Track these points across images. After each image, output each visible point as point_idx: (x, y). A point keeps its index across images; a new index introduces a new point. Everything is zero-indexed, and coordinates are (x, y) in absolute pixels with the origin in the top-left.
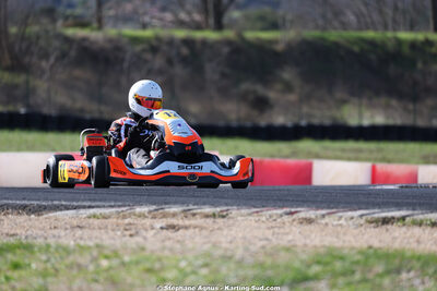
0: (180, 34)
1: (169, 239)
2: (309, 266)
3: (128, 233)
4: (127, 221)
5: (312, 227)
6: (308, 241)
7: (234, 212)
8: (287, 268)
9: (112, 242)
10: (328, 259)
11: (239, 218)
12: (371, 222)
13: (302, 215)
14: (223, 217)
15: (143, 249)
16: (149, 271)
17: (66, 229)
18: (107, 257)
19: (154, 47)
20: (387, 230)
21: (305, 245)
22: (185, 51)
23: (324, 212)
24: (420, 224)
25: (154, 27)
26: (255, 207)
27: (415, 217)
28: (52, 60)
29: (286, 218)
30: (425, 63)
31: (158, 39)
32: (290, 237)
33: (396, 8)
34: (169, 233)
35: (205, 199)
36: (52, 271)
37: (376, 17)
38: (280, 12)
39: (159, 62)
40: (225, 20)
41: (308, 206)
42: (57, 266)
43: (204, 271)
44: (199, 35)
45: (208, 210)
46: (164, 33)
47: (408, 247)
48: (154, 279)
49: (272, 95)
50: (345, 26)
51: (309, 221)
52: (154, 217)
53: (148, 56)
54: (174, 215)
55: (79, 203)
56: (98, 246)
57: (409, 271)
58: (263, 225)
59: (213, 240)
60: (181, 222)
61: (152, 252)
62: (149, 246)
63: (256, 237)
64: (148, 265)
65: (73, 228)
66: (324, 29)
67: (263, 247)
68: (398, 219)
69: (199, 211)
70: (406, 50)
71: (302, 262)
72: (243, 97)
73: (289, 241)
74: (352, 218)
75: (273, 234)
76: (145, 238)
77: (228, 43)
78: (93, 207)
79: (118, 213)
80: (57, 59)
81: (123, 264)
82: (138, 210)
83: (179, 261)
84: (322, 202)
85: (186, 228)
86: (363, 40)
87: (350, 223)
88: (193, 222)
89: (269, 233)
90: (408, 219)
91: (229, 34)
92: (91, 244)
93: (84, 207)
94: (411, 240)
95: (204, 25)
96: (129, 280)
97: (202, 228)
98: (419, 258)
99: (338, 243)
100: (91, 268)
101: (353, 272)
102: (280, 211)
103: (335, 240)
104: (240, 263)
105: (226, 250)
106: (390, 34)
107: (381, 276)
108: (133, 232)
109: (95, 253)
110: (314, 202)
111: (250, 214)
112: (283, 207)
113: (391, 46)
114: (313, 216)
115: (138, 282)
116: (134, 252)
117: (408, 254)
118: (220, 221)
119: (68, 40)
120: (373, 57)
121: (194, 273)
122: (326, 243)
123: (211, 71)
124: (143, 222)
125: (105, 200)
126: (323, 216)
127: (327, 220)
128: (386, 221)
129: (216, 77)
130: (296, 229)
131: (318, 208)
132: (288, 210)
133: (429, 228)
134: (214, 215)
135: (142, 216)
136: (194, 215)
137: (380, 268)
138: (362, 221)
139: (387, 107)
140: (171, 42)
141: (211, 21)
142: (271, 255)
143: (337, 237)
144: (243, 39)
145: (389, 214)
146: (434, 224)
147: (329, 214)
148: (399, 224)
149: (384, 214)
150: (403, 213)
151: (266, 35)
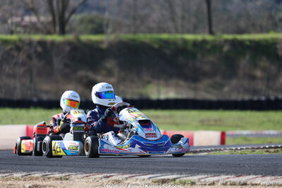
0: (36, 37)
4: (9, 182)
7: (73, 176)
11: (76, 180)
12: (155, 182)
13: (114, 178)
14: (67, 179)
19: (18, 49)
22: (39, 49)
23: (127, 176)
24: (184, 183)
25: (18, 33)
26: (85, 173)
27: (181, 179)
29: (105, 180)
30: (203, 55)
31: (20, 40)
35: (55, 168)
37: (170, 24)
39: (22, 57)
40: (67, 28)
41: (118, 172)
44: (49, 38)
45: (57, 175)
46: (25, 37)
49: (99, 78)
50: (150, 31)
51: (118, 182)
52: (25, 180)
53: (16, 54)
54: (37, 178)
58: (91, 185)
60: (41, 183)
66: (135, 33)
68: (172, 180)
69: (52, 176)
70: (190, 47)
72: (79, 81)
74: (144, 180)
77: (69, 43)
79: (4, 178)
82: (15, 175)
84: (126, 169)
85: (44, 187)
86: (161, 40)
87: (143, 182)
88: (48, 183)
90: (177, 180)
91: (70, 37)
95: (52, 30)
97: (54, 187)
102: (100, 176)
106: (179, 36)
110: (121, 169)
111: (82, 178)
112: (103, 173)
113: (180, 43)
114: (121, 179)
118: (65, 182)
120: (167, 52)
123: (58, 63)
124: (19, 183)
126: (127, 179)
127: (129, 181)
129: (61, 66)
131: (124, 174)
132: (105, 175)
133: (190, 186)
134: (61, 179)
135: (17, 179)
136: (49, 178)
138: (150, 182)
139: (177, 86)
140: (30, 43)
141: (58, 28)
144: (79, 40)
145: (166, 177)
146: (193, 183)
147: (130, 177)
148: (172, 183)
149: (163, 178)
150: (174, 176)
151: (95, 38)
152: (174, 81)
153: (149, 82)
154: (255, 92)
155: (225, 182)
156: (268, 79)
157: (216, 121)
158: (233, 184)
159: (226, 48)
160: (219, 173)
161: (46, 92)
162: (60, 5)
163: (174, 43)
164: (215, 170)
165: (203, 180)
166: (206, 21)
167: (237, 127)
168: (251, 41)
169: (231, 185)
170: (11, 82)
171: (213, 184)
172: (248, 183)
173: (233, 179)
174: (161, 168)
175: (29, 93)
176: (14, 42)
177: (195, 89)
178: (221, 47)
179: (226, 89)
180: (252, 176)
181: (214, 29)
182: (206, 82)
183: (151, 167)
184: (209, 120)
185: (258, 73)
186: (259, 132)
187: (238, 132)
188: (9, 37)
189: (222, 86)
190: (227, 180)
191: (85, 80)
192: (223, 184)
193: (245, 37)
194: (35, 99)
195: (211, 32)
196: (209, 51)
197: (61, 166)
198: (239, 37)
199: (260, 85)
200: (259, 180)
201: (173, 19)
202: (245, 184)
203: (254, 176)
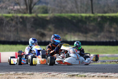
0: (20, 15)
4: (8, 76)
7: (35, 73)
11: (36, 75)
12: (69, 76)
13: (52, 74)
14: (32, 75)
19: (12, 20)
22: (21, 20)
23: (58, 73)
24: (82, 76)
25: (12, 13)
26: (40, 72)
27: (80, 74)
29: (48, 75)
30: (89, 23)
31: (13, 16)
33: (81, 7)
35: (27, 70)
37: (76, 9)
39: (13, 23)
44: (25, 15)
45: (28, 73)
46: (15, 15)
49: (46, 32)
50: (67, 12)
51: (54, 76)
52: (15, 75)
53: (11, 22)
54: (20, 74)
60: (22, 76)
66: (61, 13)
68: (76, 75)
70: (84, 19)
72: (38, 33)
74: (65, 75)
77: (33, 17)
79: (6, 74)
82: (11, 73)
84: (57, 70)
85: (23, 78)
86: (72, 16)
88: (25, 76)
90: (79, 75)
95: (26, 12)
97: (27, 78)
102: (47, 73)
106: (79, 14)
110: (55, 70)
111: (39, 74)
112: (48, 72)
113: (80, 17)
114: (55, 74)
118: (32, 76)
120: (74, 21)
123: (28, 26)
125: (3, 70)
126: (57, 74)
127: (58, 75)
128: (73, 76)
129: (30, 27)
131: (56, 72)
132: (48, 73)
134: (30, 74)
135: (12, 75)
136: (25, 74)
138: (67, 76)
139: (79, 35)
140: (17, 17)
141: (28, 11)
144: (37, 16)
145: (74, 74)
146: (85, 76)
147: (59, 74)
149: (73, 74)
150: (77, 73)
151: (44, 15)
152: (77, 33)
153: (67, 34)
154: (111, 38)
155: (98, 76)
156: (117, 32)
157: (95, 50)
158: (102, 77)
159: (99, 19)
160: (96, 72)
161: (24, 38)
162: (30, 1)
163: (77, 17)
164: (95, 71)
165: (89, 75)
166: (91, 8)
167: (104, 52)
168: (109, 16)
169: (101, 77)
170: (9, 34)
171: (94, 76)
172: (108, 76)
173: (102, 74)
174: (72, 70)
175: (17, 38)
176: (10, 17)
177: (86, 37)
178: (97, 19)
179: (99, 37)
180: (110, 73)
181: (94, 11)
182: (91, 34)
183: (68, 69)
184: (92, 50)
185: (113, 30)
186: (113, 55)
187: (104, 55)
188: (8, 15)
189: (97, 35)
190: (100, 75)
191: (40, 33)
192: (98, 77)
193: (107, 15)
194: (19, 41)
195: (93, 13)
196: (92, 21)
198: (105, 15)
199: (113, 35)
200: (113, 75)
201: (77, 7)
202: (107, 77)
203: (111, 73)
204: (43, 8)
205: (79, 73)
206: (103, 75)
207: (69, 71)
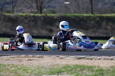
0: (32, 14)
1: (29, 63)
2: (62, 69)
3: (19, 61)
4: (19, 58)
5: (63, 60)
6: (62, 63)
7: (44, 56)
8: (57, 69)
9: (16, 63)
10: (66, 67)
11: (46, 58)
12: (76, 59)
13: (60, 57)
14: (42, 57)
15: (23, 65)
16: (24, 70)
17: (5, 60)
18: (14, 67)
19: (26, 18)
20: (80, 60)
21: (61, 64)
22: (33, 18)
23: (65, 56)
24: (88, 59)
25: (26, 13)
26: (49, 55)
28: (2, 21)
30: (89, 21)
31: (27, 16)
32: (57, 62)
33: (83, 8)
34: (29, 61)
35: (37, 53)
36: (1, 70)
37: (78, 10)
38: (56, 9)
39: (27, 21)
40: (43, 11)
41: (62, 55)
42: (3, 69)
43: (37, 70)
44: (36, 15)
45: (38, 56)
46: (28, 14)
47: (85, 64)
48: (25, 72)
49: (53, 29)
50: (71, 13)
51: (62, 58)
52: (26, 58)
53: (25, 20)
54: (30, 57)
55: (8, 54)
56: (12, 64)
57: (85, 70)
58: (51, 59)
59: (40, 63)
60: (32, 59)
61: (25, 66)
62: (24, 64)
63: (49, 62)
64: (24, 69)
65: (6, 60)
66: (66, 13)
67: (51, 64)
70: (85, 18)
71: (60, 68)
72: (47, 29)
73: (57, 63)
74: (72, 58)
75: (54, 61)
76: (23, 62)
77: (43, 17)
78: (11, 55)
79: (17, 57)
80: (3, 21)
81: (18, 68)
82: (22, 56)
83: (31, 68)
84: (65, 54)
85: (33, 60)
86: (75, 16)
87: (72, 59)
88: (35, 59)
89: (52, 61)
90: (85, 58)
91: (43, 14)
92: (11, 64)
93: (9, 55)
94: (86, 63)
96: (20, 72)
97: (37, 60)
98: (88, 67)
99: (69, 64)
100: (11, 69)
101: (72, 70)
102: (55, 56)
103: (68, 63)
104: (46, 68)
105: (42, 65)
106: (81, 15)
107: (79, 71)
108: (21, 61)
109: (12, 66)
111: (48, 57)
114: (63, 57)
115: (22, 73)
116: (21, 66)
117: (85, 66)
118: (41, 58)
119: (5, 16)
120: (77, 20)
121: (35, 70)
122: (66, 64)
123: (39, 23)
124: (23, 59)
125: (14, 54)
126: (65, 57)
127: (66, 58)
130: (59, 60)
131: (64, 55)
132: (57, 56)
133: (90, 60)
135: (23, 57)
136: (35, 57)
137: (78, 69)
138: (75, 58)
140: (30, 16)
141: (39, 12)
142: (53, 66)
143: (69, 62)
144: (47, 16)
145: (81, 57)
146: (92, 59)
147: (67, 57)
148: (83, 59)
149: (80, 57)
150: (84, 56)
151: (52, 15)
154: (108, 34)
155: (104, 58)
156: (112, 29)
159: (98, 19)
160: (102, 55)
161: (35, 33)
162: (40, 4)
163: (79, 17)
164: (100, 54)
165: (95, 58)
166: (91, 10)
168: (106, 17)
169: (107, 59)
171: (100, 59)
173: (107, 57)
176: (24, 16)
178: (96, 18)
179: (97, 33)
182: (91, 30)
185: (109, 27)
191: (49, 29)
193: (104, 15)
195: (92, 13)
196: (92, 20)
197: (40, 53)
198: (102, 15)
199: (109, 31)
202: (112, 59)
204: (51, 11)
205: (86, 56)
206: (109, 58)
207: (76, 54)
